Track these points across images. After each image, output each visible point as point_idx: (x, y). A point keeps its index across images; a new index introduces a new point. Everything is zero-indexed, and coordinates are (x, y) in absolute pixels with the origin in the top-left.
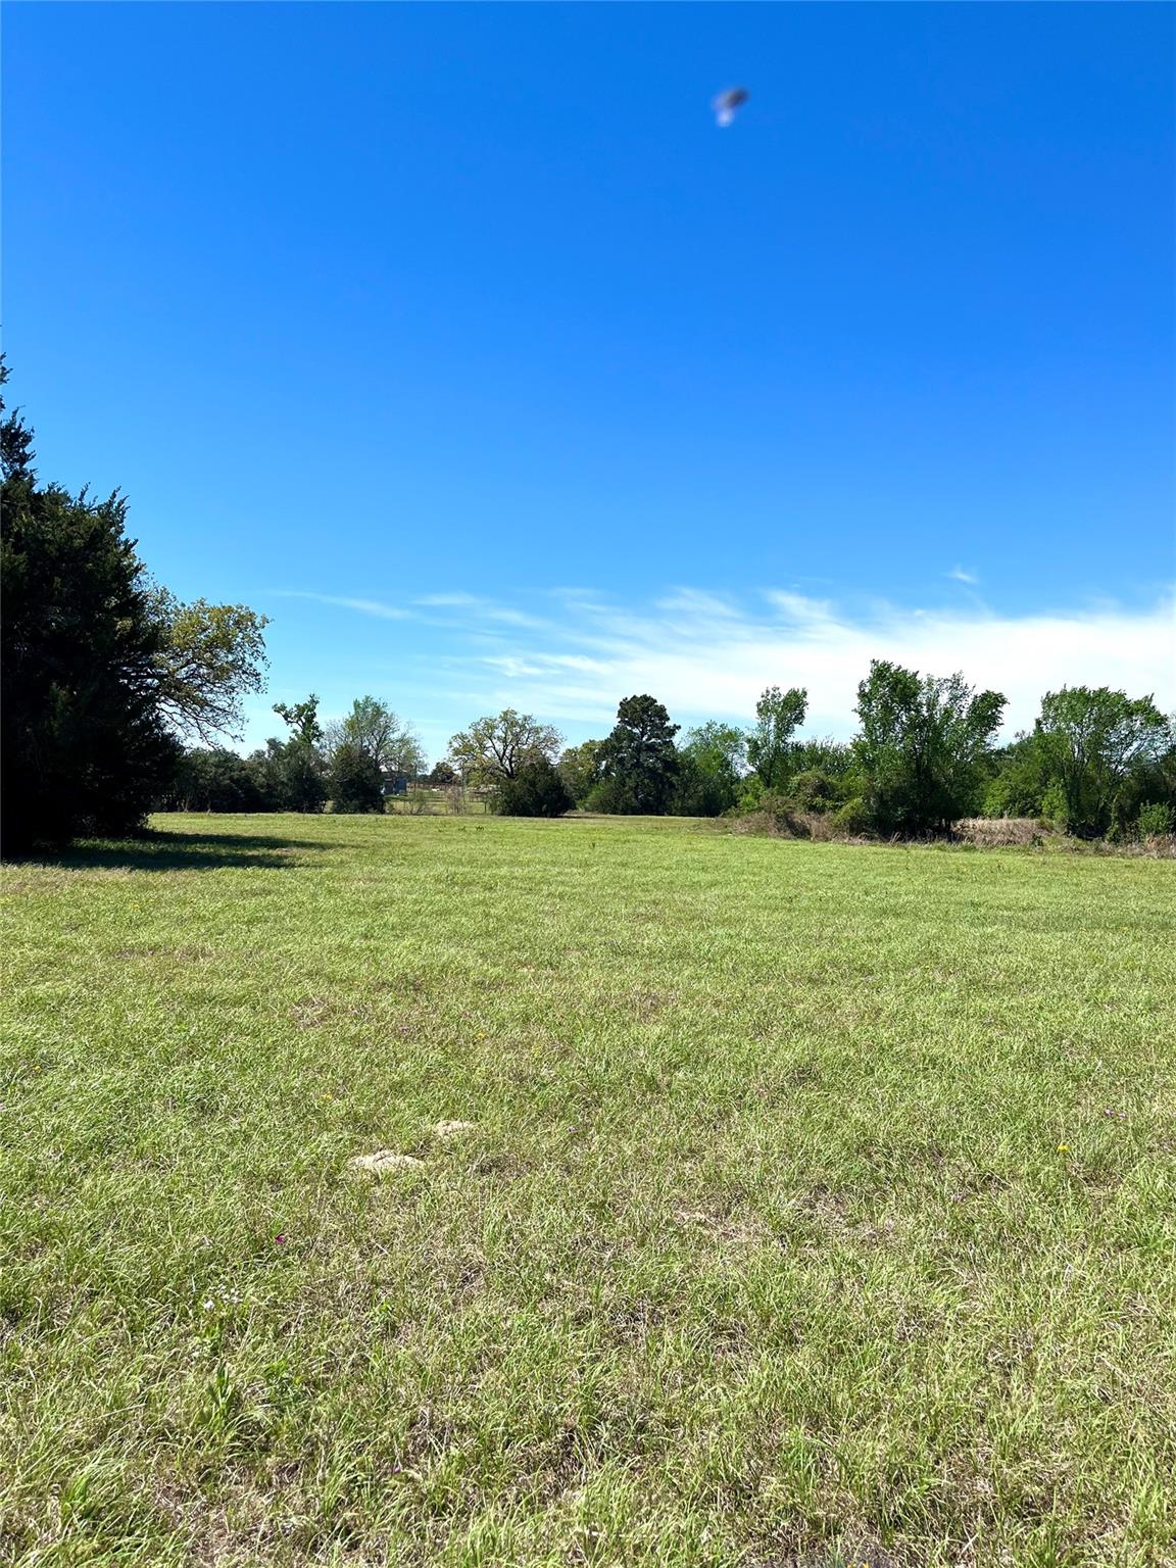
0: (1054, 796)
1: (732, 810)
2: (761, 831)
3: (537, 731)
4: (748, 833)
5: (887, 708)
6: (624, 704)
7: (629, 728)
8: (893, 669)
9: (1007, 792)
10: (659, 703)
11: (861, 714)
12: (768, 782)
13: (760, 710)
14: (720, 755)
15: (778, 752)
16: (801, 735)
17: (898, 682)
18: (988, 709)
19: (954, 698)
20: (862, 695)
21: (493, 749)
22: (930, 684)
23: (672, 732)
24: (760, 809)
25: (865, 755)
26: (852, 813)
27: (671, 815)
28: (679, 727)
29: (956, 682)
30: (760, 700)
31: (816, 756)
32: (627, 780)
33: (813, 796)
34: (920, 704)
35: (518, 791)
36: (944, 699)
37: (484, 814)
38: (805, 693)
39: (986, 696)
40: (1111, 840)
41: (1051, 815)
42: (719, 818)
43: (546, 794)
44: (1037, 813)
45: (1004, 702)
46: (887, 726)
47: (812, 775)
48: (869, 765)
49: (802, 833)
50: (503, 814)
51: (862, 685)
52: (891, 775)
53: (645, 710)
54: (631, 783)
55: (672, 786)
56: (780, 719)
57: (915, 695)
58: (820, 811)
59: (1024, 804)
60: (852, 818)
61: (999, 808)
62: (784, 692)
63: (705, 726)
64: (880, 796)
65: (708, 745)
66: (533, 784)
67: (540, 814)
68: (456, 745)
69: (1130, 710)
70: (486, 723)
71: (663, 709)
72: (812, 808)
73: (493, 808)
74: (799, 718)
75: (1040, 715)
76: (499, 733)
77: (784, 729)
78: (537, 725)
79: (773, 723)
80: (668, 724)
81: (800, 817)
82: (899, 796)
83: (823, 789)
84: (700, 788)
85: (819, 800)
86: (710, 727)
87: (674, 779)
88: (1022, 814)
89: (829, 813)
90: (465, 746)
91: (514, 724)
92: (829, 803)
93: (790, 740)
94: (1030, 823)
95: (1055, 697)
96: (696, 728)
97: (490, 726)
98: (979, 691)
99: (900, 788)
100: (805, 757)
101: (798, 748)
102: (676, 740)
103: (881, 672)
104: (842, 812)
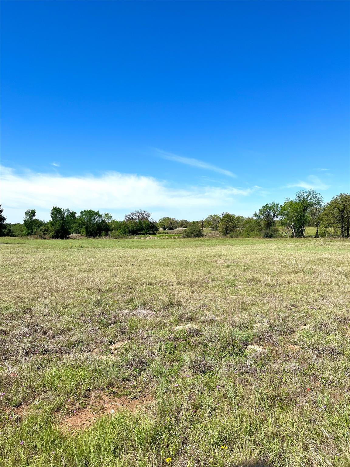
0: (83, 230)
2: (37, 238)
5: (56, 215)
8: (57, 208)
9: (74, 229)
11: (52, 216)
15: (31, 222)
17: (57, 210)
18: (74, 214)
19: (68, 213)
20: (51, 213)
22: (64, 211)
25: (52, 224)
26: (52, 234)
29: (68, 210)
34: (62, 214)
36: (66, 213)
38: (35, 210)
40: (98, 237)
41: (83, 233)
44: (80, 233)
45: (76, 213)
46: (56, 219)
47: (43, 228)
51: (51, 211)
52: (57, 227)
56: (30, 216)
57: (61, 212)
61: (73, 232)
64: (57, 231)
69: (95, 214)
72: (44, 234)
81: (43, 236)
82: (59, 231)
83: (45, 230)
85: (45, 232)
88: (76, 233)
89: (48, 235)
92: (47, 233)
94: (79, 235)
98: (72, 212)
99: (60, 229)
103: (55, 209)
104: (50, 234)
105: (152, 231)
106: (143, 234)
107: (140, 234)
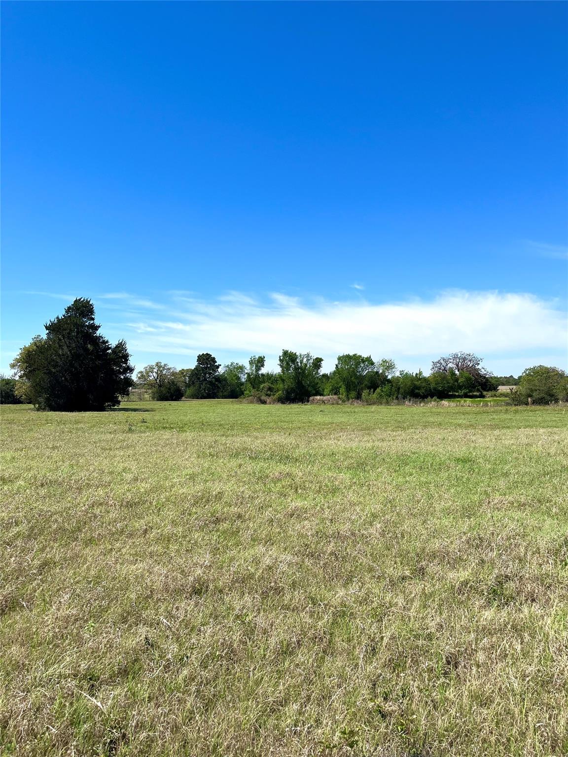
1: (242, 396)
2: (252, 402)
3: (169, 369)
4: (248, 403)
5: (288, 364)
6: (199, 357)
7: (201, 366)
8: (289, 352)
9: (331, 387)
10: (212, 356)
11: (280, 365)
12: (254, 386)
13: (250, 363)
14: (236, 375)
15: (257, 376)
16: (263, 371)
17: (290, 356)
18: (318, 362)
19: (308, 360)
20: (280, 360)
21: (153, 376)
22: (301, 356)
23: (218, 367)
24: (251, 396)
25: (282, 377)
26: (278, 396)
27: (218, 398)
28: (220, 365)
29: (308, 355)
30: (250, 360)
31: (269, 377)
32: (201, 386)
33: (267, 391)
34: (298, 362)
35: (164, 392)
36: (305, 360)
37: (150, 401)
38: (264, 357)
39: (317, 358)
41: (341, 394)
42: (239, 399)
43: (174, 392)
44: (338, 394)
45: (322, 360)
46: (288, 369)
47: (266, 385)
48: (283, 380)
49: (264, 402)
50: (158, 400)
51: (280, 357)
52: (290, 384)
53: (207, 359)
54: (203, 387)
55: (218, 387)
56: (257, 366)
57: (296, 359)
58: (269, 396)
59: (335, 390)
60: (279, 398)
61: (329, 392)
62: (257, 357)
63: (230, 364)
64: (287, 391)
65: (231, 371)
66: (169, 389)
67: (173, 400)
68: (139, 375)
69: (363, 361)
70: (150, 367)
71: (214, 358)
72: (267, 395)
73: (153, 398)
74: (263, 365)
75: (337, 363)
76: (155, 370)
77: (258, 369)
78: (169, 367)
79: (254, 367)
80: (216, 364)
81: (263, 398)
82: (293, 391)
83: (270, 389)
84: (229, 388)
85: (269, 392)
86: (232, 364)
87: (219, 385)
88: (335, 394)
90: (142, 376)
91: (160, 367)
92: (272, 393)
93: (260, 373)
94: (335, 397)
95: (341, 357)
96: (227, 365)
97: (152, 368)
98: (315, 358)
99: (293, 388)
100: (266, 378)
101: (263, 375)
102: (219, 370)
103: (285, 353)
104: (275, 396)
105: (478, 390)
106: (459, 396)
107: (454, 397)
